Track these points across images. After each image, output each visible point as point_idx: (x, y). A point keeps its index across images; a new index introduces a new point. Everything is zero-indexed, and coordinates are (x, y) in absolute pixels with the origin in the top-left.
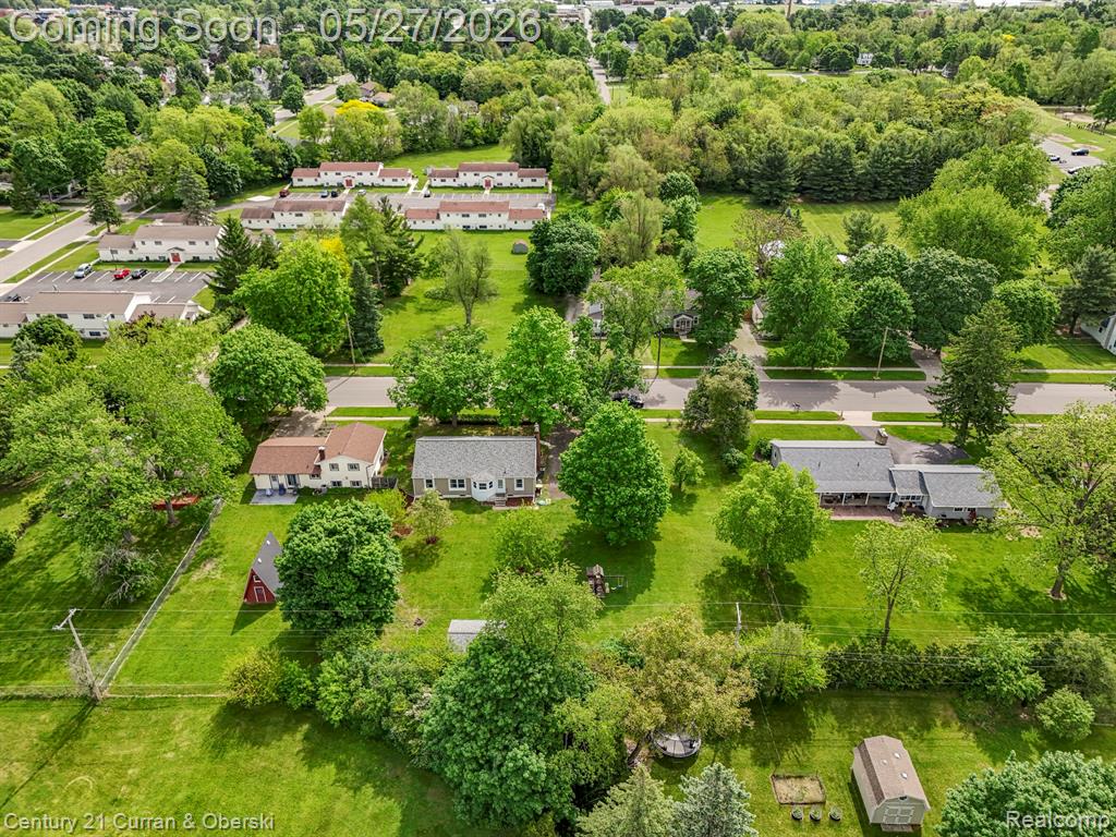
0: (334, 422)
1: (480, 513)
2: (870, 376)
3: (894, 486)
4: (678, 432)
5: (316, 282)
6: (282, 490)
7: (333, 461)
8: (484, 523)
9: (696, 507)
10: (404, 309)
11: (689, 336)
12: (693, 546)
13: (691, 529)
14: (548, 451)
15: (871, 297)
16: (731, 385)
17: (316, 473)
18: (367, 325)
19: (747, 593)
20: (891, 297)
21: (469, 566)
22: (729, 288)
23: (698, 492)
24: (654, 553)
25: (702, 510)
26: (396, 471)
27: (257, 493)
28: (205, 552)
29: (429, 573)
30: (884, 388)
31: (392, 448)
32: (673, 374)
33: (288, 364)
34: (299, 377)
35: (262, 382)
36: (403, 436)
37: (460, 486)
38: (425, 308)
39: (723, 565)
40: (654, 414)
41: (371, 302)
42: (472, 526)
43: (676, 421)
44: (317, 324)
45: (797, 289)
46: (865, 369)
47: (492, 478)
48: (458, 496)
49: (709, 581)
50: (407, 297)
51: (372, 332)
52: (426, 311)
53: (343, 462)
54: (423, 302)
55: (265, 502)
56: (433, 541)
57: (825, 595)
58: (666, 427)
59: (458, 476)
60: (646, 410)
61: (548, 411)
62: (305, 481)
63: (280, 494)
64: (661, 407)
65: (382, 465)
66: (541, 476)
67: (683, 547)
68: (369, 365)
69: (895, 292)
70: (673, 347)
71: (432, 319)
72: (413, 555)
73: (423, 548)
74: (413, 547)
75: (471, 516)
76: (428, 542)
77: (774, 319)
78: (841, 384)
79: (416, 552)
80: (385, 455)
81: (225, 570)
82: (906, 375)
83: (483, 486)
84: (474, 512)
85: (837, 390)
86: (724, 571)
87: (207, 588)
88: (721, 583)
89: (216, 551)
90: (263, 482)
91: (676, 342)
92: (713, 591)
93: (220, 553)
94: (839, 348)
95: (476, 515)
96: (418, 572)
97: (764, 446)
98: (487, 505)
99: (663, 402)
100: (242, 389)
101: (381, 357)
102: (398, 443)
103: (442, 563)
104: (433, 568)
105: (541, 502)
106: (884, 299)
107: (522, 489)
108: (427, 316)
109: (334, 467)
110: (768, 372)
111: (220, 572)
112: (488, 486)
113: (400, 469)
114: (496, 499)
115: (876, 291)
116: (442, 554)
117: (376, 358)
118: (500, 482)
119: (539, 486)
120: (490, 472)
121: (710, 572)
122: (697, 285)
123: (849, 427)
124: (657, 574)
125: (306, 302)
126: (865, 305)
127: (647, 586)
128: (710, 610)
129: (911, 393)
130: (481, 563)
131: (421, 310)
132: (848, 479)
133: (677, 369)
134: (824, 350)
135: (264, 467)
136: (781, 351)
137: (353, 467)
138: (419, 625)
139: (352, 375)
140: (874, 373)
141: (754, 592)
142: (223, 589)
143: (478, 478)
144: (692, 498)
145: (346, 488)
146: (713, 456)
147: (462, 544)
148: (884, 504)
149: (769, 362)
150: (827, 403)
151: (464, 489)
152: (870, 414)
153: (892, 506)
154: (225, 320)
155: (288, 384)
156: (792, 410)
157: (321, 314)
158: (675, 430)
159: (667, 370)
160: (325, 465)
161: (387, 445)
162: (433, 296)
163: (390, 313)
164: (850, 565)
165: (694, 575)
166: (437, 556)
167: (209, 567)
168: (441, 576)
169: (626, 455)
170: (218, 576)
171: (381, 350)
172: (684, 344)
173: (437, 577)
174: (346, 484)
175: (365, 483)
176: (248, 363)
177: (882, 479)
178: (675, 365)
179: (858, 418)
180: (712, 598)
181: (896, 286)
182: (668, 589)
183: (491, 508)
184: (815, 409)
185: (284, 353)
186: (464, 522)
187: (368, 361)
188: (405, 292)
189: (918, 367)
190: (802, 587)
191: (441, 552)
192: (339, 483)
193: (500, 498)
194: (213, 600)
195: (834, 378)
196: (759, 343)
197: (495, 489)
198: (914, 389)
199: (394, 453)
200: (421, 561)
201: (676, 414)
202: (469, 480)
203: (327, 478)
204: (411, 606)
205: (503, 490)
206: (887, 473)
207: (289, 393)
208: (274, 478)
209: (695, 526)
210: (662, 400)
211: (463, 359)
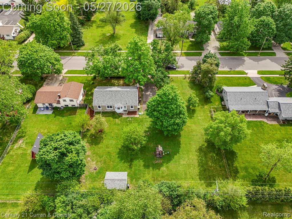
0: (67, 76)
1: (118, 118)
2: (256, 54)
3: (268, 107)
4: (189, 81)
5: (55, 21)
6: (47, 108)
7: (64, 99)
8: (119, 123)
9: (195, 115)
10: (92, 26)
11: (192, 38)
12: (194, 133)
13: (194, 125)
14: (142, 90)
15: (261, 25)
16: (211, 68)
17: (59, 102)
18: (77, 36)
19: (214, 155)
20: (269, 25)
21: (114, 142)
22: (209, 22)
23: (196, 108)
24: (180, 137)
25: (197, 116)
26: (88, 99)
27: (38, 109)
28: (19, 135)
29: (100, 146)
30: (261, 60)
31: (87, 89)
32: (187, 54)
33: (45, 58)
34: (50, 63)
35: (35, 67)
36: (91, 83)
37: (110, 108)
38: (99, 26)
39: (205, 142)
40: (180, 73)
41: (78, 28)
42: (115, 124)
43: (188, 76)
44: (58, 37)
45: (235, 22)
46: (254, 51)
47: (121, 106)
48: (110, 111)
49: (200, 150)
50: (93, 21)
51: (79, 39)
52: (100, 27)
53: (68, 99)
54: (99, 23)
55: (41, 113)
56: (101, 131)
57: (243, 156)
58: (184, 79)
59: (109, 105)
60: (177, 71)
61: (142, 79)
62: (55, 105)
63: (47, 110)
64: (182, 69)
65: (83, 97)
66: (140, 102)
67: (191, 134)
68: (79, 51)
69: (271, 23)
70: (187, 42)
71: (102, 31)
72: (94, 137)
73: (97, 134)
74: (94, 133)
75: (115, 120)
76: (99, 132)
77: (225, 33)
78: (246, 58)
79: (94, 136)
80: (84, 92)
81: (27, 143)
82: (269, 54)
83: (119, 108)
84: (116, 118)
85: (244, 61)
86: (206, 144)
87: (20, 152)
88: (205, 150)
89: (23, 135)
90: (40, 105)
91: (188, 40)
92: (202, 154)
93: (25, 136)
94: (248, 45)
95: (117, 119)
96: (95, 145)
97: (220, 88)
98: (120, 115)
99: (183, 67)
100: (28, 69)
101: (83, 48)
102: (89, 86)
103: (104, 141)
104: (101, 143)
105: (140, 113)
106: (266, 25)
107: (133, 109)
108: (100, 29)
109: (64, 101)
110: (220, 53)
111: (24, 144)
112: (120, 108)
113: (90, 98)
114: (123, 112)
115: (264, 22)
116: (104, 137)
117: (82, 48)
118: (125, 107)
119: (139, 107)
120: (121, 103)
121: (201, 145)
122: (197, 20)
123: (249, 78)
124: (182, 146)
125: (53, 29)
126: (258, 28)
127: (178, 152)
128: (201, 162)
129: (271, 62)
130: (118, 141)
131: (98, 26)
132: (252, 105)
133: (188, 53)
134: (242, 46)
135: (39, 100)
136: (225, 44)
137: (72, 101)
138: (95, 170)
139: (73, 56)
140: (258, 53)
141: (217, 155)
142: (26, 152)
143: (117, 106)
144: (194, 111)
145: (70, 107)
146: (201, 91)
147: (111, 132)
148: (263, 113)
149: (221, 49)
150: (241, 67)
151: (112, 109)
152: (256, 71)
153: (266, 115)
154: (28, 33)
155: (46, 66)
156: (229, 70)
157: (59, 33)
158: (187, 80)
159: (185, 53)
160: (61, 100)
161: (84, 88)
162: (102, 21)
163: (87, 28)
164: (251, 142)
165: (195, 147)
166: (102, 137)
167: (21, 142)
168: (104, 147)
169: (172, 108)
170: (24, 146)
171: (84, 45)
172: (191, 41)
173: (102, 147)
174: (70, 106)
175: (76, 106)
176: (29, 59)
177: (264, 104)
178: (187, 50)
179: (252, 73)
180: (202, 157)
181: (271, 20)
182: (185, 153)
183: (122, 116)
184: (237, 70)
185: (43, 54)
186: (112, 123)
187: (79, 50)
188: (93, 19)
189: (274, 50)
190: (234, 152)
191: (104, 136)
192: (67, 106)
193: (125, 112)
194: (22, 157)
195: (243, 56)
196: (217, 41)
197: (123, 109)
198: (272, 60)
199: (87, 91)
200: (97, 140)
201: (188, 72)
202: (113, 106)
203: (62, 104)
204: (93, 161)
205: (126, 109)
206: (266, 102)
207: (47, 70)
208: (44, 104)
209: (195, 123)
210: (183, 66)
211: (110, 59)
